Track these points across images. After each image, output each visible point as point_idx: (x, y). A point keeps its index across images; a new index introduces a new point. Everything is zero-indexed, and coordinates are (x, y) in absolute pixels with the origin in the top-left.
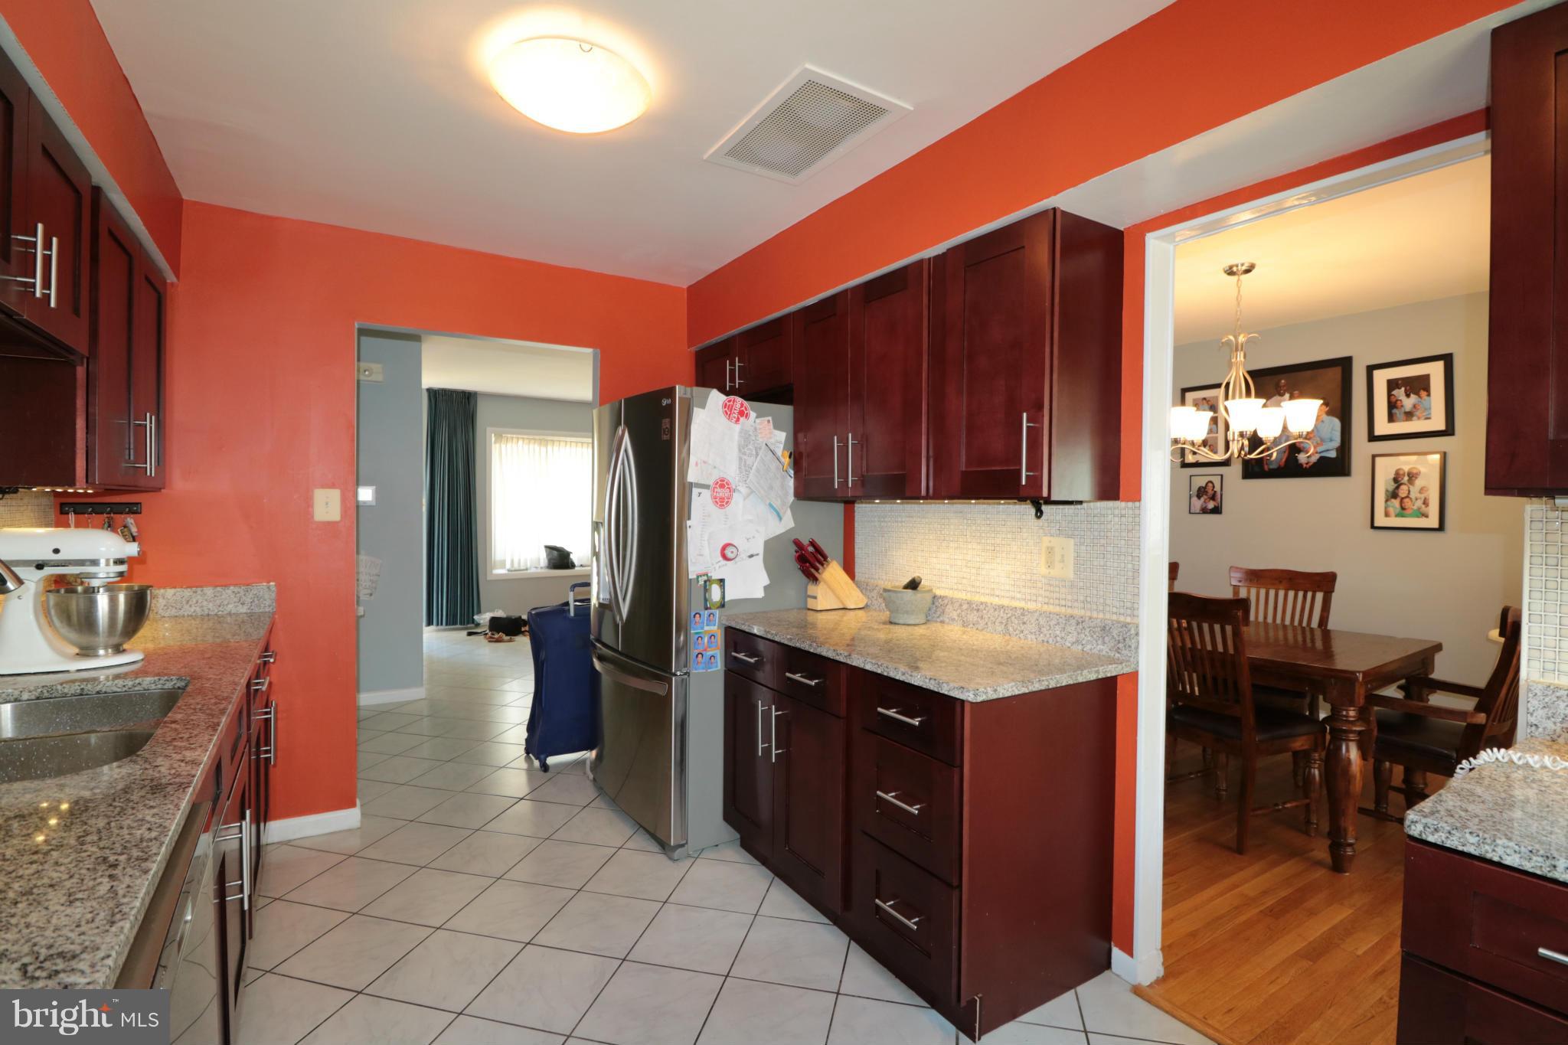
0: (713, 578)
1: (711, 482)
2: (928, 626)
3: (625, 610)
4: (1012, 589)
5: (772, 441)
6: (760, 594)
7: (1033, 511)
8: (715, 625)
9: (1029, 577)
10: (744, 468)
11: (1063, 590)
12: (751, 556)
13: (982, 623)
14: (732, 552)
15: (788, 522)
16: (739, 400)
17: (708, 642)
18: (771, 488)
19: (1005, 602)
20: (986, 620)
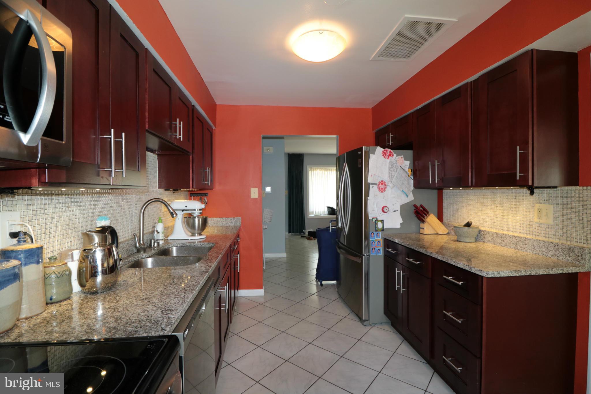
0: (379, 219)
1: (377, 182)
2: (476, 243)
3: (347, 230)
4: (520, 228)
5: (404, 165)
6: (399, 226)
7: (529, 192)
8: (380, 237)
9: (528, 223)
10: (391, 177)
11: (547, 230)
12: (395, 211)
13: (504, 243)
14: (386, 210)
15: (411, 198)
16: (389, 150)
17: (377, 244)
18: (403, 184)
19: (516, 234)
20: (506, 242)
